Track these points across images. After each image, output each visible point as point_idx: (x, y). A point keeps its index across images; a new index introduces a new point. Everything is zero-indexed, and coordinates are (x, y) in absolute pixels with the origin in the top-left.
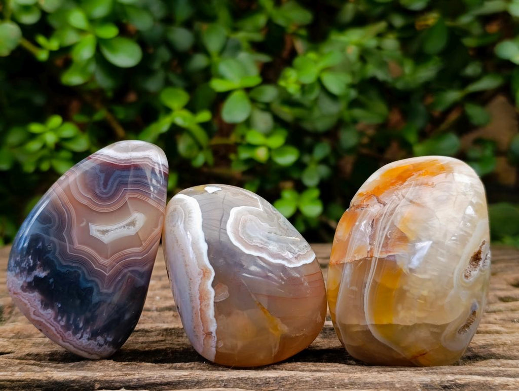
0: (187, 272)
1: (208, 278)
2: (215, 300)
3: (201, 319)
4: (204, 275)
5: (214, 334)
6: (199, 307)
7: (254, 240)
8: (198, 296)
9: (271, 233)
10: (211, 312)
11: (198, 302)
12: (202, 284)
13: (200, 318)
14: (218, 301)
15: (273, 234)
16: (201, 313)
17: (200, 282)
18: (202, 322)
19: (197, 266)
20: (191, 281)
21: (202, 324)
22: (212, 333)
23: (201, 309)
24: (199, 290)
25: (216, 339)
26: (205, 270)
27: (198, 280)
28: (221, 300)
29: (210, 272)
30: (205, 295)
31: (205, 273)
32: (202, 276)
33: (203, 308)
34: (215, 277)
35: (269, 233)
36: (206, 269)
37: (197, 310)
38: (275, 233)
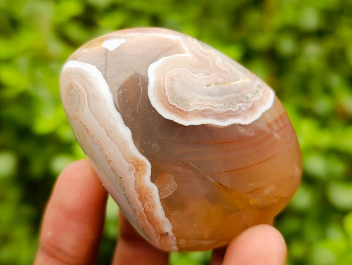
0: (113, 170)
1: (144, 172)
2: (160, 197)
3: (149, 221)
4: (138, 170)
5: (171, 234)
6: (142, 210)
7: (191, 104)
8: (137, 196)
9: (210, 85)
10: (159, 212)
11: (139, 203)
12: (139, 181)
13: (147, 222)
14: (165, 197)
15: (213, 85)
16: (146, 214)
17: (134, 180)
18: (151, 224)
19: (124, 161)
20: (122, 180)
21: (151, 227)
22: (168, 233)
23: (144, 211)
24: (136, 190)
25: (175, 238)
26: (136, 163)
27: (130, 178)
28: (169, 194)
29: (144, 164)
30: (146, 193)
31: (138, 167)
32: (134, 171)
33: (148, 208)
34: (152, 170)
35: (207, 86)
36: (138, 162)
37: (141, 213)
38: (216, 84)
